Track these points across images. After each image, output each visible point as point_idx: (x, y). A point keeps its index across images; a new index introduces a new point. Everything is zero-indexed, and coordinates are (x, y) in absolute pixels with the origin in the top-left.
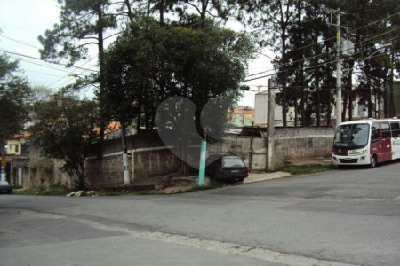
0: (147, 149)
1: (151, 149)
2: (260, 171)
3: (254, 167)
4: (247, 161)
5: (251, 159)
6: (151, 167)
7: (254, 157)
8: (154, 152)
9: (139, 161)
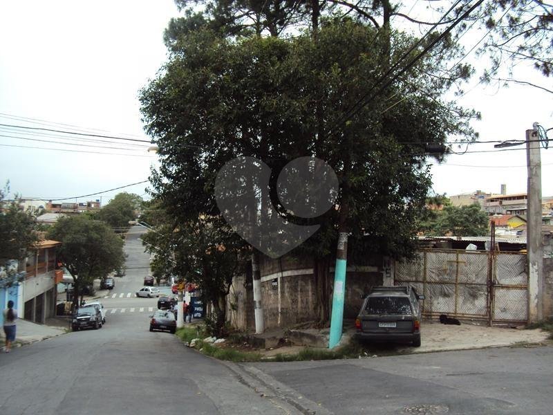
0: (296, 273)
1: (300, 272)
2: (513, 325)
3: (498, 315)
4: (481, 302)
5: (491, 297)
6: (299, 305)
7: (498, 293)
8: (304, 277)
9: (287, 294)
